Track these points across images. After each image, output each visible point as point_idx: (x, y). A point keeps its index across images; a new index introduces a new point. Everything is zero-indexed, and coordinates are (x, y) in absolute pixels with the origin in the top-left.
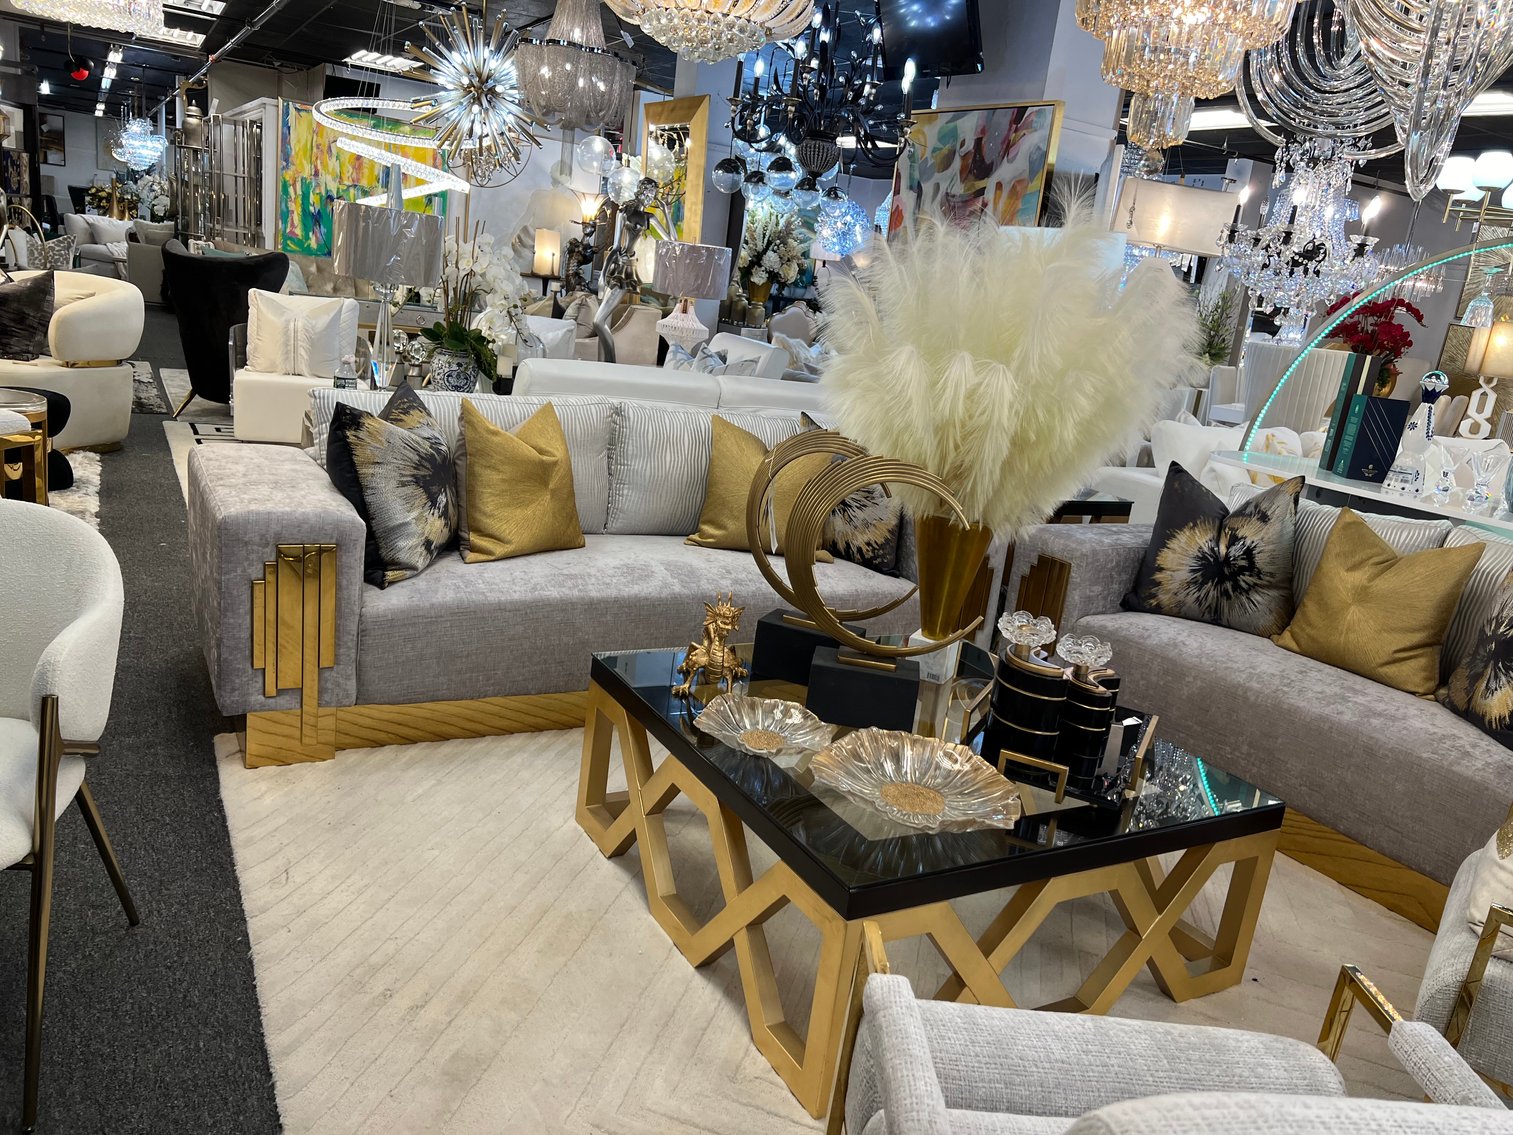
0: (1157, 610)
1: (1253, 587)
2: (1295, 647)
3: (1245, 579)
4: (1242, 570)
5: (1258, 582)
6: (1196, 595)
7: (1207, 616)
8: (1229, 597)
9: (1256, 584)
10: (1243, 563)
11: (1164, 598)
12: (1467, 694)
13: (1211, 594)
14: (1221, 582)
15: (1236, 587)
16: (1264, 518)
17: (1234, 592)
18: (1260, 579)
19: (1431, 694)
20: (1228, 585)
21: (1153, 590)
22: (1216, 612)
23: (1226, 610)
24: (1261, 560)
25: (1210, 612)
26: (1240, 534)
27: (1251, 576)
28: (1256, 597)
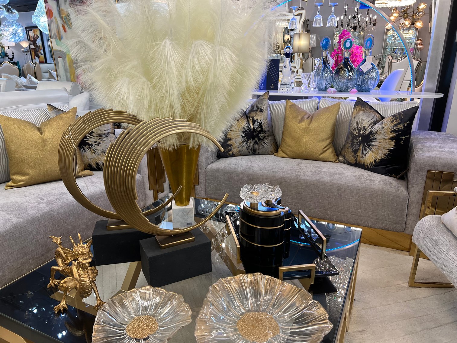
0: (233, 155)
1: (264, 137)
2: (286, 156)
3: (261, 135)
4: (260, 132)
5: (265, 135)
6: (246, 146)
7: (251, 153)
8: (257, 144)
9: (265, 136)
10: (259, 129)
11: (234, 150)
12: (354, 157)
13: (251, 144)
14: (254, 139)
15: (259, 139)
16: (261, 111)
17: (259, 141)
18: (266, 134)
19: (337, 160)
20: (256, 139)
21: (229, 148)
22: (254, 150)
23: (257, 149)
24: (264, 126)
25: (252, 151)
26: (255, 118)
27: (263, 133)
28: (266, 141)
